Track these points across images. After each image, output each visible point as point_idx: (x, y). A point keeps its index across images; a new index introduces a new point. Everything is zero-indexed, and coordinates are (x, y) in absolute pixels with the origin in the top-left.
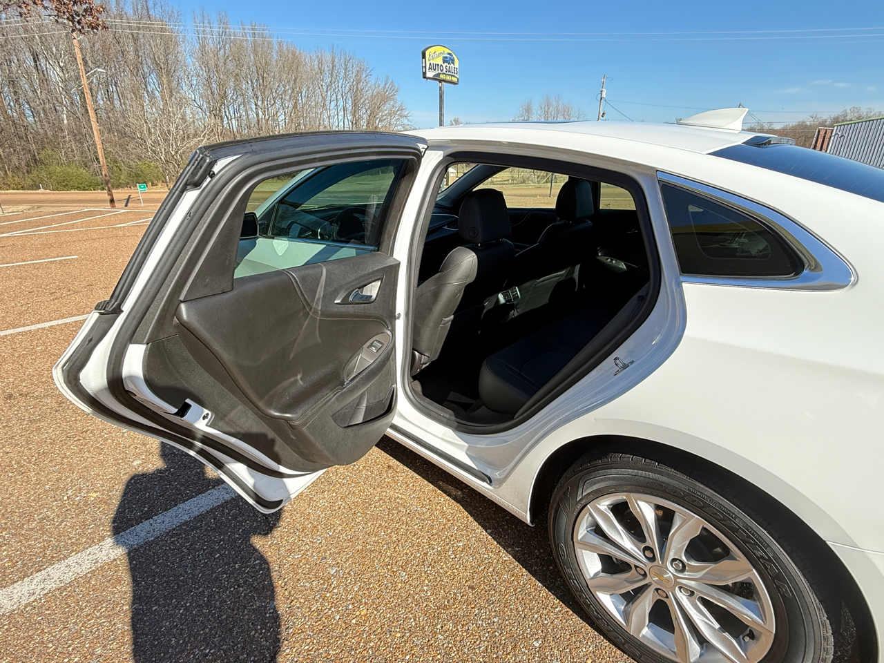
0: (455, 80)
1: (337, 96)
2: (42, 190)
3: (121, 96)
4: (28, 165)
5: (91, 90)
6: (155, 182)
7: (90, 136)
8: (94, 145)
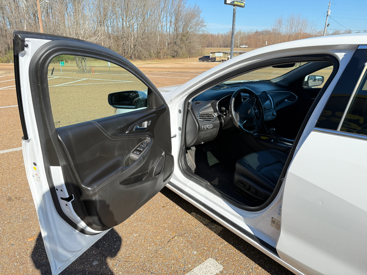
0: (243, 5)
1: (167, 15)
2: (11, 64)
4: (5, 50)
6: (67, 60)
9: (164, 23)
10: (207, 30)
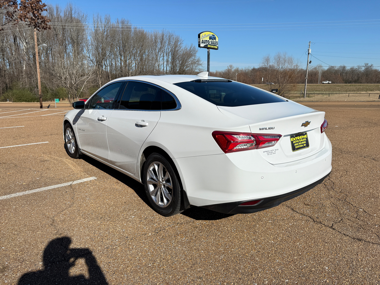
0: (216, 47)
1: (163, 55)
2: (8, 102)
3: (53, 56)
4: (3, 90)
5: (39, 53)
6: (64, 98)
7: (35, 75)
8: (37, 79)
9: (161, 63)
10: (203, 68)
